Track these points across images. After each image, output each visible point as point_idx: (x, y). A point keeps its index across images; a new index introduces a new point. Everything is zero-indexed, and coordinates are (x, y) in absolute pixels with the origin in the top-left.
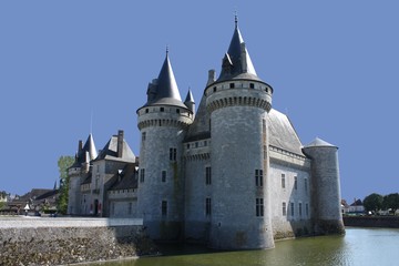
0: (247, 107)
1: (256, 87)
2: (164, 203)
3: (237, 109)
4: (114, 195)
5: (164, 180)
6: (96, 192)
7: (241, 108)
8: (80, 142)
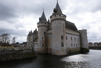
0: (59, 21)
1: (61, 16)
2: (43, 44)
3: (56, 21)
4: (35, 43)
5: (43, 39)
6: (31, 42)
7: (57, 21)
8: (29, 32)
